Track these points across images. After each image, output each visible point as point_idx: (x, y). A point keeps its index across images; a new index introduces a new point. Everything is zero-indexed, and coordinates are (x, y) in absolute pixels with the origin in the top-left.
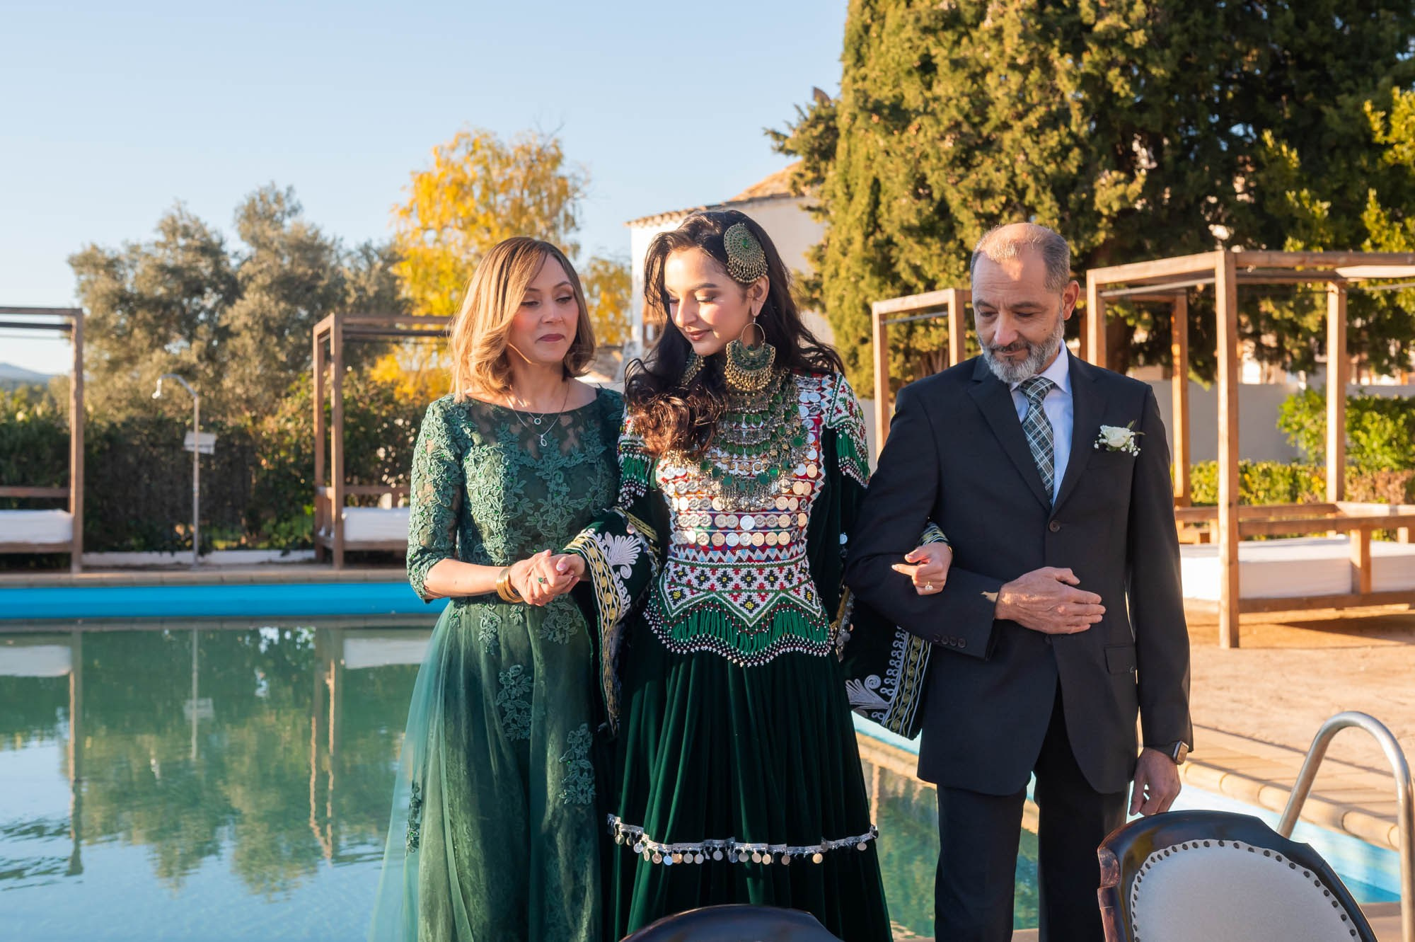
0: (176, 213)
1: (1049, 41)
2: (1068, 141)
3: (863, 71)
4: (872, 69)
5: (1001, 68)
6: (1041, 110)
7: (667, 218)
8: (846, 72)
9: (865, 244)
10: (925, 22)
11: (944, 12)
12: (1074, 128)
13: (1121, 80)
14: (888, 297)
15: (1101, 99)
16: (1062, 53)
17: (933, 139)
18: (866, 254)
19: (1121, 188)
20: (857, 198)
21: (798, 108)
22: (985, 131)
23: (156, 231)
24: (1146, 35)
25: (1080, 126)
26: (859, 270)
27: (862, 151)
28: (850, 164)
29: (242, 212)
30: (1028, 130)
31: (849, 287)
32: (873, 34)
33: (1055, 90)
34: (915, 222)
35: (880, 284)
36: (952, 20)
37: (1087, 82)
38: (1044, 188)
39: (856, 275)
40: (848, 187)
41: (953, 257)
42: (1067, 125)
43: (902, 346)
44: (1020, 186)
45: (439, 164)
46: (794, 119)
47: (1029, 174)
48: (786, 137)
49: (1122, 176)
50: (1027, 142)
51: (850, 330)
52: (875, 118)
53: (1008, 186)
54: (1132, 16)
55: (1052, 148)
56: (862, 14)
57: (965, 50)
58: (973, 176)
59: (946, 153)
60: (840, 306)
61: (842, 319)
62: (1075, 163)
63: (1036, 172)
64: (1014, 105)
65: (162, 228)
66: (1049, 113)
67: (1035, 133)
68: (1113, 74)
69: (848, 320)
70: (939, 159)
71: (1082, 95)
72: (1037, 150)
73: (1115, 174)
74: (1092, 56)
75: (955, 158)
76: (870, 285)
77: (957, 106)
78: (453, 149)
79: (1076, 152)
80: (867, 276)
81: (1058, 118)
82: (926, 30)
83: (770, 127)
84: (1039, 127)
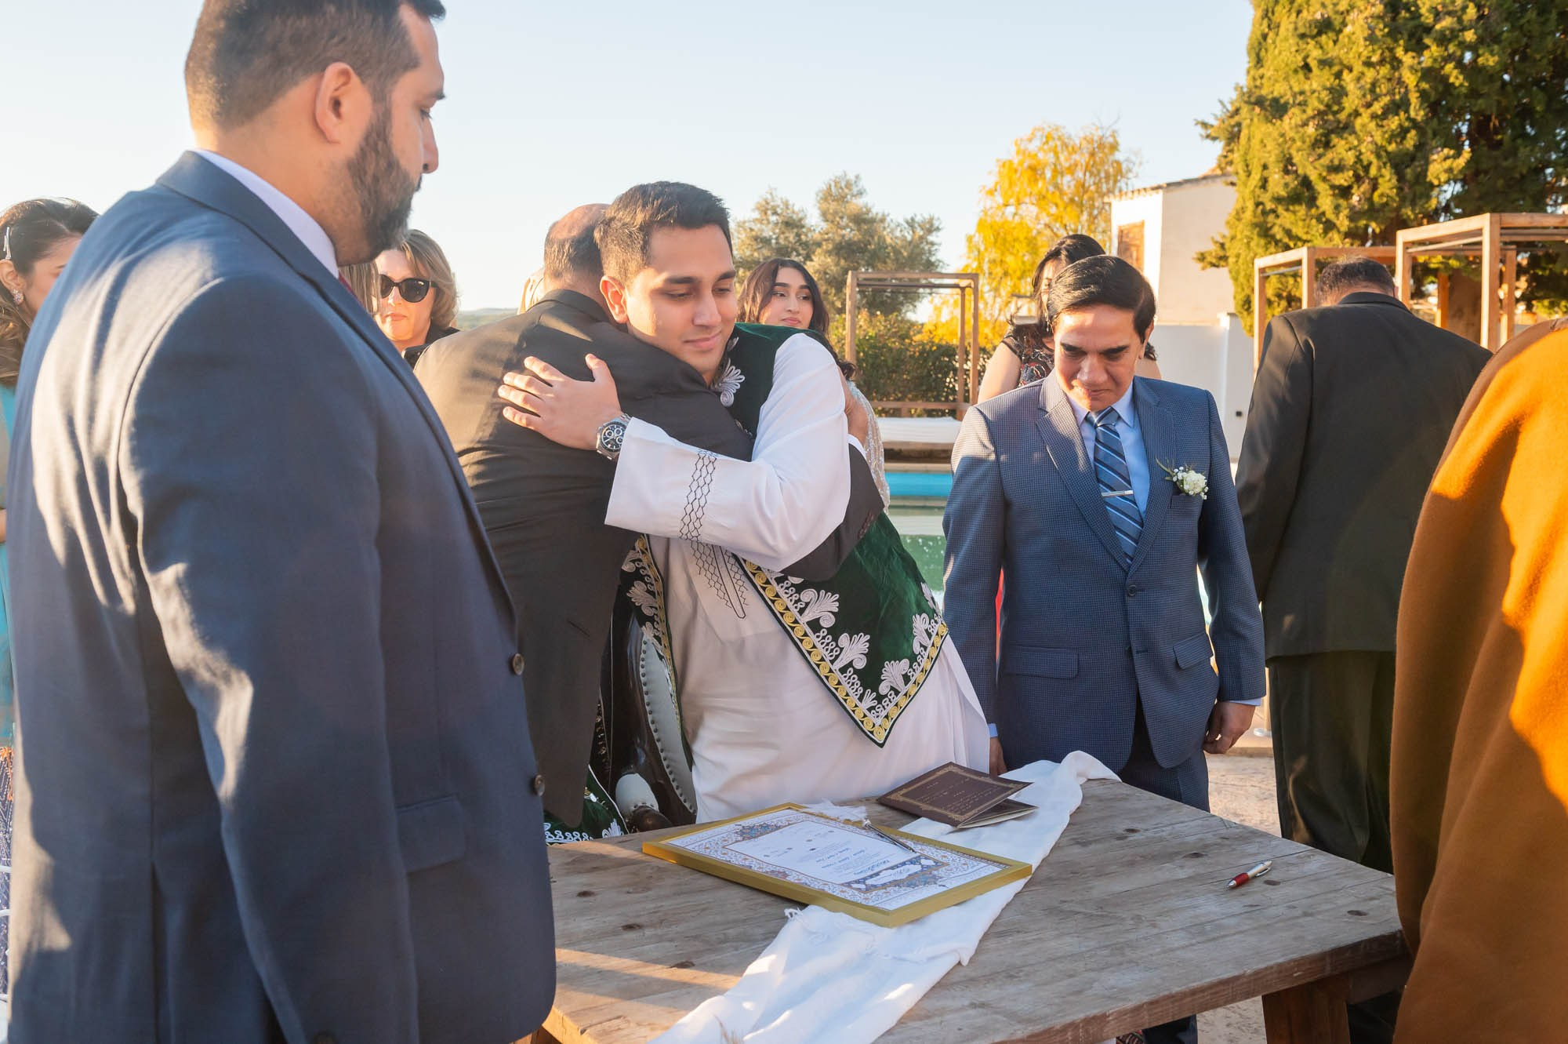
0: (769, 196)
1: (1396, 41)
2: (1406, 124)
3: (1261, 71)
4: (1268, 71)
5: (1358, 67)
6: (1386, 100)
7: (1136, 194)
8: (1248, 72)
9: (1254, 212)
10: (1302, 30)
11: (1317, 21)
12: (1412, 114)
13: (1455, 72)
14: (1271, 254)
15: (1441, 88)
16: (1406, 51)
17: (1297, 126)
18: (1255, 220)
19: (1449, 162)
20: (1253, 173)
21: (1221, 102)
22: (1342, 116)
23: (753, 210)
24: (1475, 33)
25: (1417, 111)
26: (1248, 233)
27: (1258, 137)
28: (1250, 146)
29: (821, 195)
30: (1374, 117)
31: (1244, 247)
32: (1269, 41)
33: (1400, 82)
34: (1283, 193)
35: (1266, 244)
36: (1325, 26)
37: (1428, 74)
38: (1385, 164)
39: (1247, 237)
40: (1247, 166)
41: (1314, 221)
42: (1407, 111)
43: (1285, 294)
44: (1365, 163)
45: (1018, 153)
46: (1218, 111)
47: (1372, 152)
48: (1212, 126)
49: (1452, 152)
50: (1372, 125)
51: (1245, 282)
52: (1257, 110)
53: (1356, 163)
54: (1466, 18)
55: (1393, 131)
56: (1261, 25)
57: (1333, 52)
58: (1330, 155)
59: (1309, 136)
60: (1237, 262)
61: (1238, 272)
62: (1412, 143)
63: (1379, 151)
64: (1364, 96)
65: (758, 209)
66: (1393, 102)
67: (1380, 118)
68: (1449, 67)
69: (1242, 274)
70: (1304, 142)
71: (1425, 86)
72: (1379, 133)
73: (1446, 151)
74: (1434, 51)
75: (1316, 140)
76: (1258, 245)
77: (1318, 98)
78: (1030, 140)
79: (1413, 133)
80: (1255, 237)
81: (1398, 106)
82: (1303, 36)
83: (1200, 119)
84: (1383, 114)
